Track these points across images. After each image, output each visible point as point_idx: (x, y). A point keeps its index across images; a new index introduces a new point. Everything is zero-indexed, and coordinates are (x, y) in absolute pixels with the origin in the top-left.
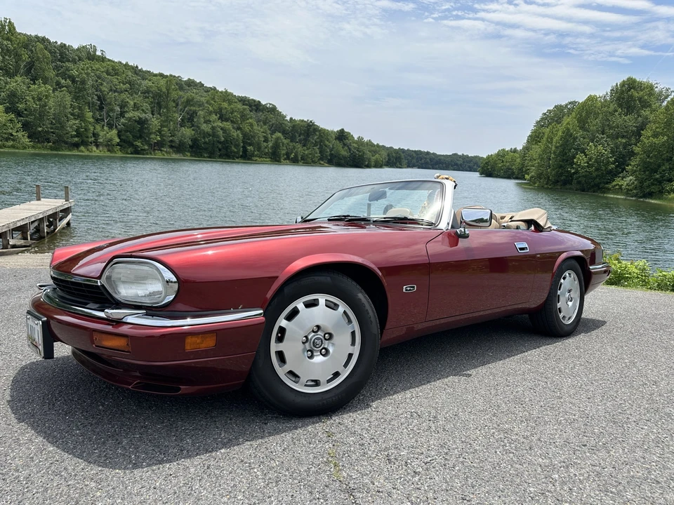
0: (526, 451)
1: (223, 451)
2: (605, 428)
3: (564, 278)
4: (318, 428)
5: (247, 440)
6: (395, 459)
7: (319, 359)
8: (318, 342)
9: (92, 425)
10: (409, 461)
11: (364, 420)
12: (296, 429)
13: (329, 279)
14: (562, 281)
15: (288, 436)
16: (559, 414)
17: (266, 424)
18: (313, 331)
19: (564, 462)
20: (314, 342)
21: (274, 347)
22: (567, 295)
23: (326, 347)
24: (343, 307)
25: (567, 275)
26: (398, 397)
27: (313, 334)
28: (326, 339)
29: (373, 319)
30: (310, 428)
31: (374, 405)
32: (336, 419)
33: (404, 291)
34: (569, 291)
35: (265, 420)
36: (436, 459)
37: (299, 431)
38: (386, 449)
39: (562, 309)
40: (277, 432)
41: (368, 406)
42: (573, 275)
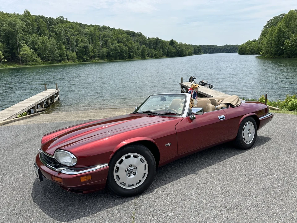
0: (203, 211)
1: (97, 213)
2: (238, 199)
3: (246, 125)
4: (132, 202)
5: (107, 208)
6: (155, 215)
7: (132, 176)
8: (131, 171)
9: (57, 203)
10: (159, 216)
11: (150, 198)
12: (125, 203)
13: (134, 147)
14: (245, 127)
15: (121, 206)
16: (224, 192)
17: (115, 201)
18: (129, 167)
19: (215, 216)
20: (130, 171)
21: (115, 174)
22: (248, 132)
23: (135, 171)
24: (140, 157)
25: (247, 124)
26: (165, 186)
27: (130, 168)
28: (135, 169)
29: (152, 160)
30: (129, 202)
31: (156, 190)
32: (140, 198)
33: (166, 146)
34: (249, 130)
35: (115, 198)
36: (169, 215)
37: (126, 203)
38: (154, 211)
39: (245, 138)
40: (118, 204)
41: (154, 191)
42: (250, 123)
